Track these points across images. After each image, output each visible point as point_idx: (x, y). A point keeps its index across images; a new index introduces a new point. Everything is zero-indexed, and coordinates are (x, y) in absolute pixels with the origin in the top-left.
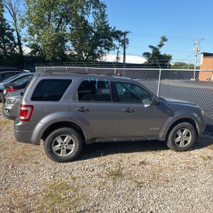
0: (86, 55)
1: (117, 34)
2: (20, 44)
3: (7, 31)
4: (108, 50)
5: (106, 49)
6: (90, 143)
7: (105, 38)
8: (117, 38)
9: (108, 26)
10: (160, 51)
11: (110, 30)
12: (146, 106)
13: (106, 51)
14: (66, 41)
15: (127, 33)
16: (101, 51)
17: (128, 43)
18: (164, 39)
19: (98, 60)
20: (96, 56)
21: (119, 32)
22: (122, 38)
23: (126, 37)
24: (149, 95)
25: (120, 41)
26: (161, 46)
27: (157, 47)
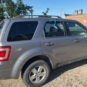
7: (23, 9)
9: (23, 4)
14: (4, 11)
15: (32, 7)
17: (33, 12)
18: (48, 9)
23: (32, 9)
26: (47, 12)
27: (46, 13)
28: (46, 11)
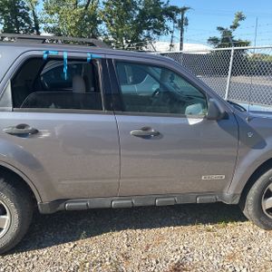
0: (127, 42)
1: (171, 12)
2: (37, 28)
3: (21, 11)
4: (159, 34)
5: (155, 32)
6: (48, 211)
7: (155, 17)
8: (172, 16)
10: (233, 34)
11: (162, 6)
12: (192, 122)
13: (155, 36)
14: (100, 22)
16: (148, 36)
17: (186, 24)
18: (240, 17)
19: (144, 48)
20: (141, 43)
21: (174, 8)
22: (179, 17)
23: (185, 15)
24: (202, 96)
25: (175, 22)
26: (234, 27)
27: (229, 29)
28: (232, 24)
